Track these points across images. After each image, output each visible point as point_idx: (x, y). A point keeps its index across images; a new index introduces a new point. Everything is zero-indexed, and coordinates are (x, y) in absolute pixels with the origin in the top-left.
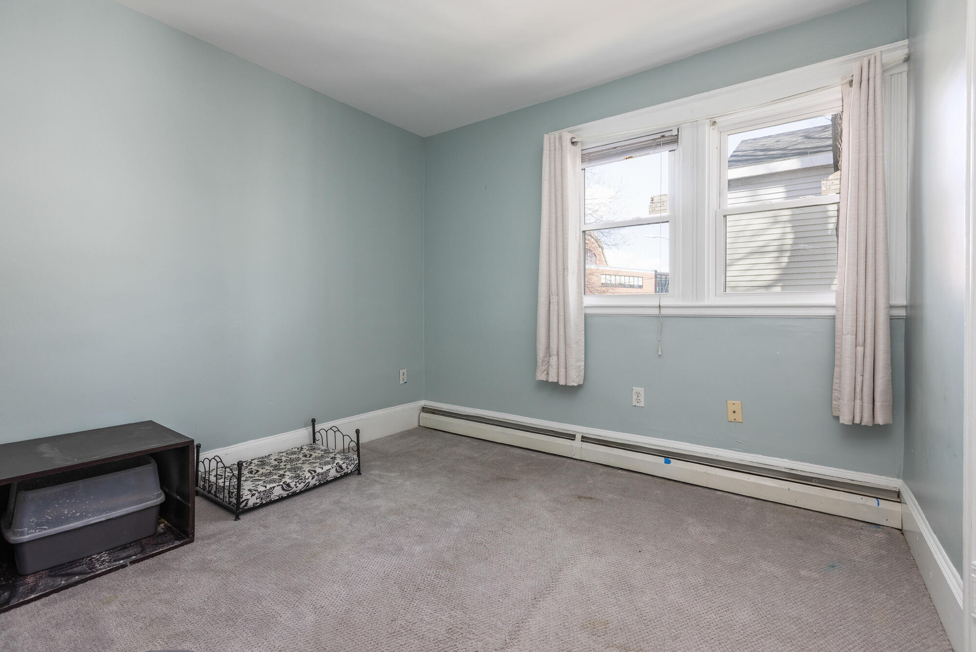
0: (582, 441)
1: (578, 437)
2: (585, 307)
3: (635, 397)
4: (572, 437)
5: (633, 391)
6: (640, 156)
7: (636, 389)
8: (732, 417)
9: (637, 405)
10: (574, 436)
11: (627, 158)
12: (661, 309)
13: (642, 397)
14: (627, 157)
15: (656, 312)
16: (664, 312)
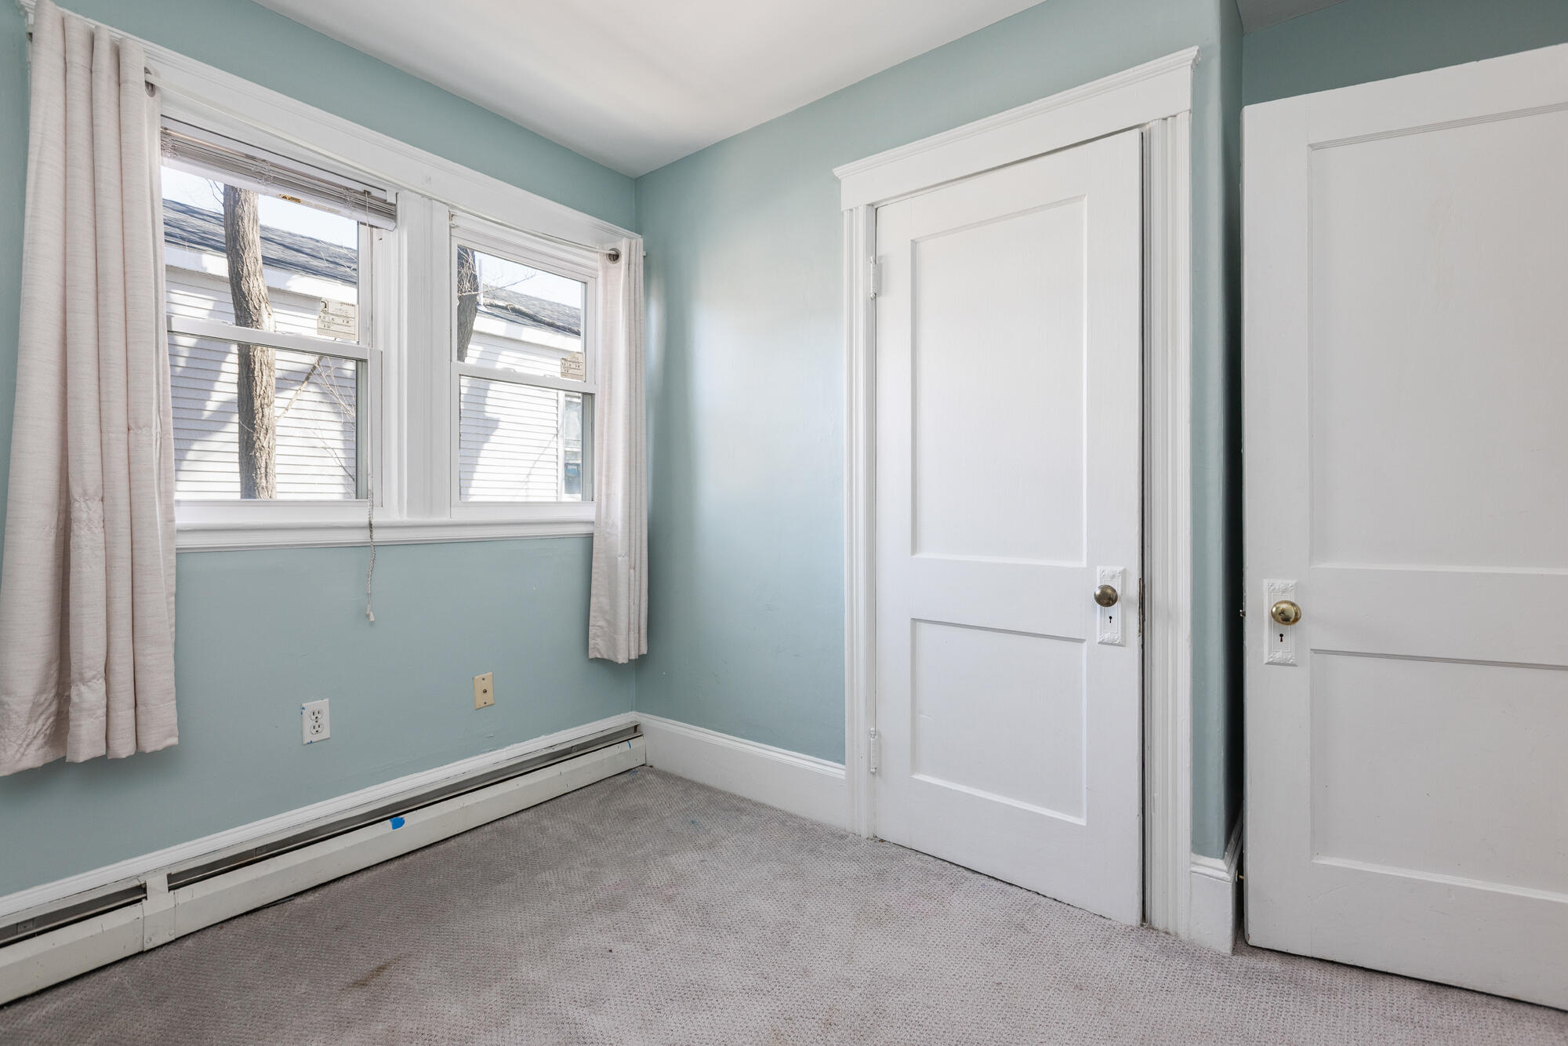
0: (170, 889)
1: (157, 884)
2: (179, 531)
3: (308, 723)
4: (136, 893)
5: (304, 712)
6: (317, 207)
7: (310, 706)
8: (480, 699)
9: (315, 738)
10: (142, 889)
11: (284, 197)
12: (374, 531)
13: (325, 719)
14: (289, 195)
15: (361, 537)
16: (379, 536)
